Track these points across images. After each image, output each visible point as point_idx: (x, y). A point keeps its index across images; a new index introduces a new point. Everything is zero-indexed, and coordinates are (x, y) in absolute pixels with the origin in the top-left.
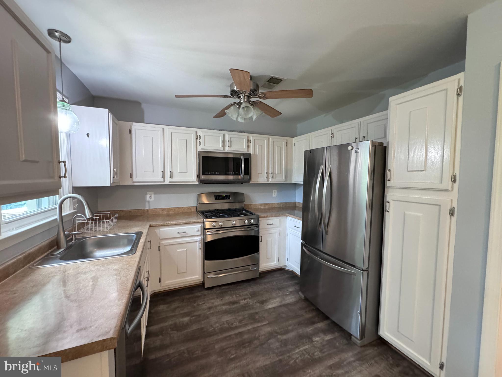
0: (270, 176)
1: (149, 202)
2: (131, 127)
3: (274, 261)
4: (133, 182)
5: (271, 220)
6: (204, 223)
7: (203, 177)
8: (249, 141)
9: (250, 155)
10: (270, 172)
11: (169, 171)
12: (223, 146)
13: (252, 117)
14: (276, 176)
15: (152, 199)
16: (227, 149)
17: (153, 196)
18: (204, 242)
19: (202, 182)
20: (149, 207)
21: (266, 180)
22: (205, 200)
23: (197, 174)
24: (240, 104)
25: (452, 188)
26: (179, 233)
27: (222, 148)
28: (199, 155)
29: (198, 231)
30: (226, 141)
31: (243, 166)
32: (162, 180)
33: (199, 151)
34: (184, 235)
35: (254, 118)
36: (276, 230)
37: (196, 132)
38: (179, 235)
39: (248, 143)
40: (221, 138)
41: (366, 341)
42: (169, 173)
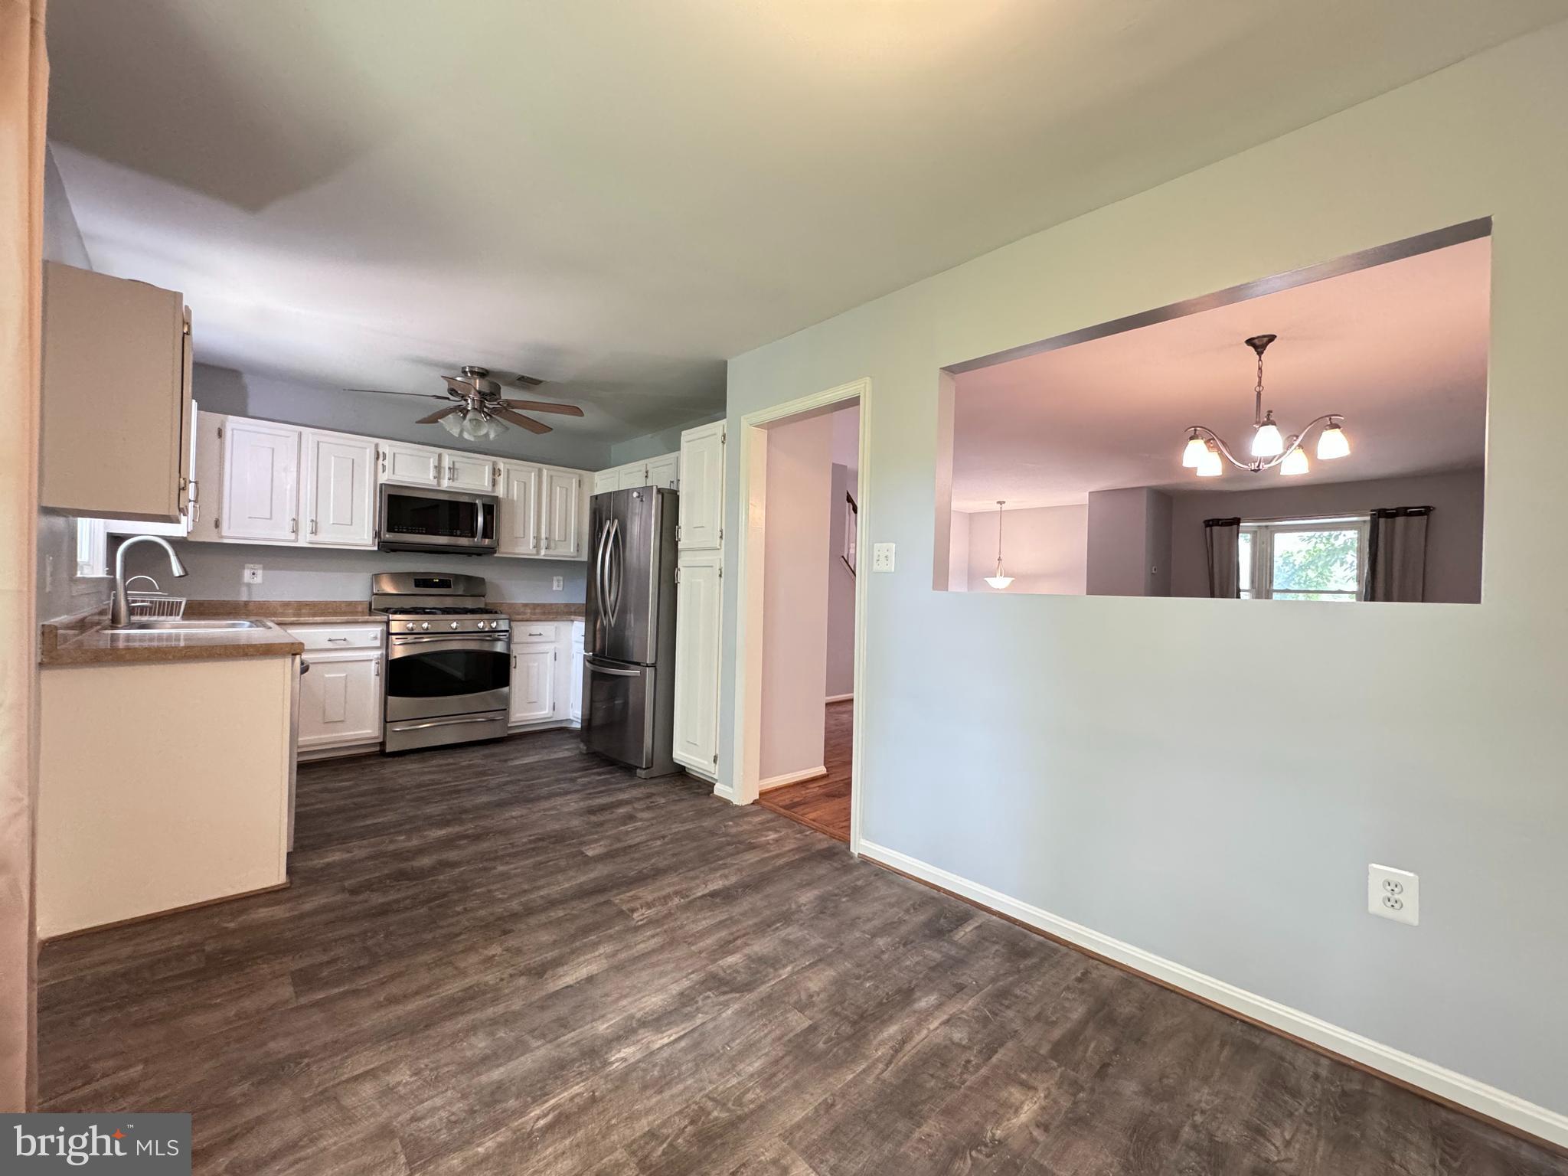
0: (543, 543)
1: (249, 585)
2: (223, 423)
3: (542, 709)
4: (222, 537)
5: (537, 628)
6: (388, 623)
7: (388, 536)
8: (495, 472)
9: (496, 498)
10: (543, 536)
11: (309, 520)
12: (438, 477)
13: (487, 435)
14: (556, 545)
15: (258, 579)
16: (445, 484)
17: (260, 573)
18: (387, 660)
19: (387, 548)
20: (250, 594)
21: (534, 551)
22: (388, 588)
23: (374, 529)
24: (465, 412)
25: (720, 545)
26: (330, 640)
27: (435, 482)
28: (381, 492)
29: (375, 638)
30: (444, 468)
31: (480, 520)
32: (293, 536)
33: (381, 485)
34: (342, 644)
35: (492, 436)
36: (550, 648)
37: (377, 446)
38: (330, 645)
39: (494, 474)
40: (432, 462)
41: (656, 771)
42: (309, 524)
